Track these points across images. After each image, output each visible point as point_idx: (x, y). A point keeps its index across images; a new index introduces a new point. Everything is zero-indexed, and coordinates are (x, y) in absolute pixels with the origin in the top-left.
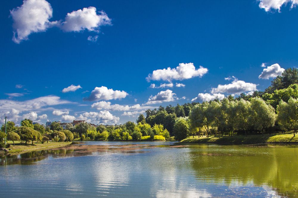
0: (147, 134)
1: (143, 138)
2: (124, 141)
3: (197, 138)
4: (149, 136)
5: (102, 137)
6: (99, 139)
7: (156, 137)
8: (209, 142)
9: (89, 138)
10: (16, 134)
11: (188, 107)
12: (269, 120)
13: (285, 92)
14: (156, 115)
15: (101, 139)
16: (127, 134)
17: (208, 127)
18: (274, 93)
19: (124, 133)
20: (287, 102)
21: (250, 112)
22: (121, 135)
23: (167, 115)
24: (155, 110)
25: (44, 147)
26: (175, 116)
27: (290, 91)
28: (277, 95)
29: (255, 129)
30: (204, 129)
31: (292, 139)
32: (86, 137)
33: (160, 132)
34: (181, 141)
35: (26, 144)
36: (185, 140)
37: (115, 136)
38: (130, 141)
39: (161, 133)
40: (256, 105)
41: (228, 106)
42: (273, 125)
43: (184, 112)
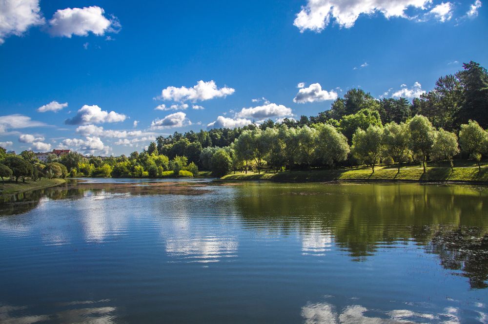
0: (168, 169)
1: (164, 173)
2: (137, 177)
3: (243, 174)
4: (172, 172)
5: (102, 172)
6: (97, 175)
7: (181, 173)
8: (262, 179)
9: (82, 173)
10: (7, 168)
11: (215, 134)
12: (341, 152)
13: (355, 118)
14: (174, 144)
15: (100, 175)
16: (141, 169)
17: (259, 159)
18: (342, 119)
19: (136, 167)
20: (365, 130)
21: (317, 142)
22: (133, 170)
23: (189, 144)
24: (170, 137)
25: (39, 185)
26: (200, 146)
27: (362, 117)
28: (346, 122)
29: (324, 163)
30: (254, 162)
31: (371, 175)
32: (78, 172)
33: (183, 166)
34: (222, 178)
35: (16, 182)
36: (228, 177)
37: (122, 171)
38: (146, 177)
39: (184, 168)
40: (325, 133)
41: (288, 134)
42: (346, 158)
43: (210, 141)
